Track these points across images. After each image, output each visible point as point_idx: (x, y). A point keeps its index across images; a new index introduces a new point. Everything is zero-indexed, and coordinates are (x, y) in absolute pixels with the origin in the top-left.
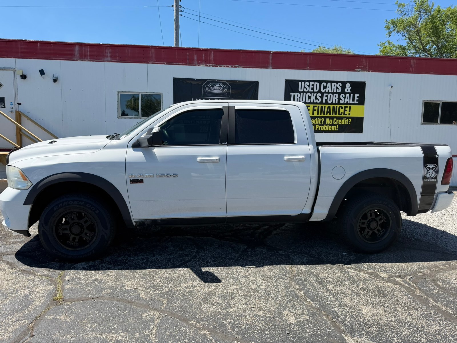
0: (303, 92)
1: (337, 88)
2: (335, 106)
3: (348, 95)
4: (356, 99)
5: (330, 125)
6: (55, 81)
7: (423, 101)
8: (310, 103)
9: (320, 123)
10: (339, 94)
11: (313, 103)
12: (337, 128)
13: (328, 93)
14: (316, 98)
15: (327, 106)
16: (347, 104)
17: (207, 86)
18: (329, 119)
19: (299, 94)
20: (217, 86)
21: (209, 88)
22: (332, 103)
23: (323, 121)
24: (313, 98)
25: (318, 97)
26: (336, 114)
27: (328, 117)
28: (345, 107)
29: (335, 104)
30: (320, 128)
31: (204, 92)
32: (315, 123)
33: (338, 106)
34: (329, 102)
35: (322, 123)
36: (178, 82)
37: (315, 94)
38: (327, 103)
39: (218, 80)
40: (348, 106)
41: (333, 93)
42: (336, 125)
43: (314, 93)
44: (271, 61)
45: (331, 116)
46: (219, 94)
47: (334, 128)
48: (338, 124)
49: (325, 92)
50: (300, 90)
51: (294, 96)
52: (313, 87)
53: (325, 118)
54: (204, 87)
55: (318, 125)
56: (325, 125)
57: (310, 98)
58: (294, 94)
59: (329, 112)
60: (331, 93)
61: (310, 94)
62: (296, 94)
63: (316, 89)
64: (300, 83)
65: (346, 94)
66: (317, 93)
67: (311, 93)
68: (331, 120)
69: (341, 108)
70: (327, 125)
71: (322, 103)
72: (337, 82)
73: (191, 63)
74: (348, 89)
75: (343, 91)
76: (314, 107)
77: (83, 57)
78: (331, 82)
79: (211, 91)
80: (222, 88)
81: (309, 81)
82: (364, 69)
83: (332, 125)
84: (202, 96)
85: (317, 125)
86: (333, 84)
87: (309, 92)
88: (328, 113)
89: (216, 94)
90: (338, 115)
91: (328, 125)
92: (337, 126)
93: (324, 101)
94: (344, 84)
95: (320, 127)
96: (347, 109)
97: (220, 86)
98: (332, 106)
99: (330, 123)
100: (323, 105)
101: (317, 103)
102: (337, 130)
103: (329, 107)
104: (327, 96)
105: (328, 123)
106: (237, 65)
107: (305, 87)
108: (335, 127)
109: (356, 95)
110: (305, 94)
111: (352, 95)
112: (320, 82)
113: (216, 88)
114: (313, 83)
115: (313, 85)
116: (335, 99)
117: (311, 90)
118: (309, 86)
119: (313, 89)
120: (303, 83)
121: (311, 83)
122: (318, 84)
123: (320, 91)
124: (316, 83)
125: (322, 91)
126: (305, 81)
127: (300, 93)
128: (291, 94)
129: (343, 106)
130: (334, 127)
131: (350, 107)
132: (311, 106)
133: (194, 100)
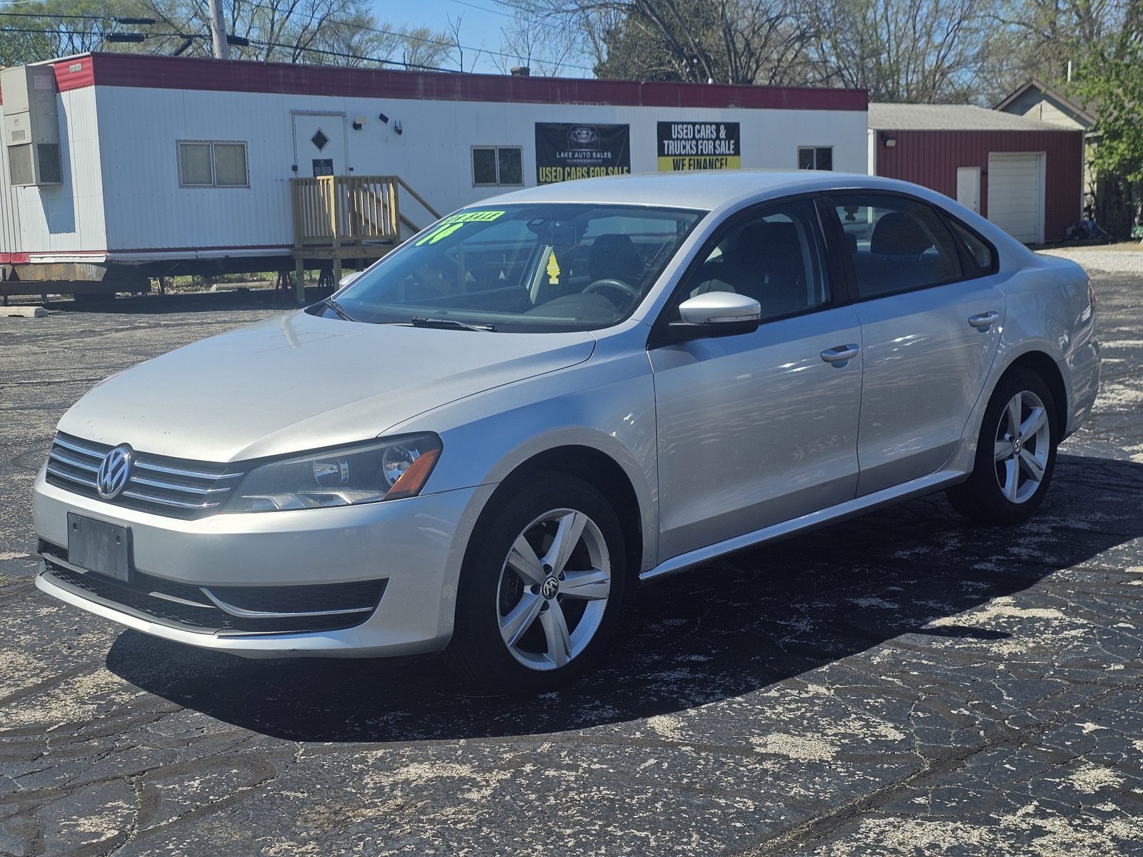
0: (677, 139)
1: (711, 132)
2: (711, 158)
3: (723, 142)
4: (732, 147)
6: (400, 132)
7: (798, 147)
8: (685, 155)
10: (714, 141)
11: (689, 155)
13: (703, 139)
15: (703, 158)
16: (723, 155)
17: (573, 133)
19: (672, 142)
20: (585, 132)
21: (576, 137)
22: (708, 155)
24: (688, 147)
25: (693, 146)
28: (722, 159)
29: (711, 155)
31: (570, 142)
33: (715, 158)
34: (705, 153)
36: (541, 129)
37: (690, 142)
38: (702, 154)
39: (585, 124)
40: (725, 157)
41: (708, 140)
43: (688, 139)
44: (640, 95)
46: (586, 144)
49: (700, 139)
50: (674, 137)
51: (668, 144)
52: (686, 131)
54: (570, 135)
57: (684, 147)
58: (668, 142)
59: (705, 167)
60: (706, 139)
61: (684, 142)
62: (670, 142)
63: (690, 135)
64: (673, 126)
65: (720, 140)
66: (692, 140)
67: (685, 140)
69: (717, 161)
71: (697, 154)
72: (711, 124)
73: (553, 100)
74: (723, 134)
75: (718, 137)
76: (690, 160)
77: (429, 94)
78: (705, 124)
79: (578, 140)
80: (589, 136)
81: (683, 123)
82: (737, 105)
84: (568, 149)
86: (707, 126)
87: (682, 139)
89: (583, 144)
93: (699, 152)
94: (718, 125)
96: (724, 162)
97: (588, 133)
98: (708, 158)
100: (699, 158)
101: (692, 155)
103: (705, 160)
104: (702, 144)
106: (605, 102)
107: (678, 132)
109: (732, 142)
110: (679, 142)
111: (727, 142)
112: (694, 124)
113: (583, 136)
115: (687, 129)
117: (685, 137)
118: (682, 130)
119: (687, 134)
120: (676, 126)
121: (685, 126)
122: (692, 127)
123: (694, 138)
124: (689, 126)
125: (697, 137)
126: (678, 123)
127: (674, 140)
128: (664, 141)
129: (719, 158)
131: (726, 160)
132: (687, 158)
133: (560, 154)
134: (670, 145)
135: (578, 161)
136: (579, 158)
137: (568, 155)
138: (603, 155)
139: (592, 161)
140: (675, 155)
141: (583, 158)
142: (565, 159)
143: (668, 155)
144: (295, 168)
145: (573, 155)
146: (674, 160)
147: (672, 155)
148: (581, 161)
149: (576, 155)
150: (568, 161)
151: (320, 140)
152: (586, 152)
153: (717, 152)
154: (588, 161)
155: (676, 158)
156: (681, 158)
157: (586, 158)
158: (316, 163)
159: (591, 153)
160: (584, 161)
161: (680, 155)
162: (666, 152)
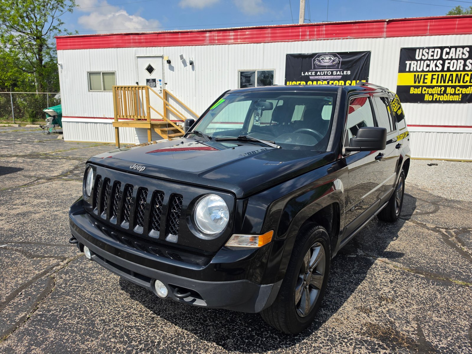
0: (421, 60)
1: (463, 53)
2: (459, 73)
5: (451, 94)
6: (191, 63)
8: (429, 71)
9: (439, 93)
10: (465, 60)
11: (432, 71)
12: (460, 97)
13: (452, 59)
14: (436, 66)
15: (448, 74)
17: (317, 60)
18: (450, 88)
19: (415, 62)
20: (327, 58)
21: (320, 61)
22: (456, 71)
23: (442, 91)
24: (432, 65)
25: (438, 64)
26: (459, 82)
27: (449, 86)
29: (460, 71)
30: (439, 98)
31: (314, 65)
32: (433, 93)
33: (463, 73)
34: (451, 69)
35: (442, 93)
37: (435, 62)
38: (449, 70)
39: (328, 53)
41: (457, 59)
42: (459, 94)
43: (434, 60)
44: (385, 30)
45: (454, 84)
46: (328, 66)
47: (456, 98)
48: (462, 93)
49: (448, 59)
50: (417, 58)
51: (410, 64)
52: (433, 54)
53: (446, 87)
54: (314, 60)
55: (437, 95)
56: (445, 95)
57: (428, 66)
58: (410, 62)
59: (450, 80)
60: (455, 59)
61: (428, 62)
62: (413, 62)
63: (437, 56)
64: (418, 50)
66: (437, 60)
67: (430, 60)
68: (453, 89)
69: (466, 75)
70: (447, 95)
71: (442, 70)
72: (463, 47)
73: (302, 39)
76: (433, 75)
77: (212, 42)
78: (456, 47)
79: (321, 64)
80: (332, 60)
81: (429, 48)
83: (455, 94)
84: (312, 69)
85: (435, 95)
86: (458, 49)
87: (427, 59)
88: (450, 82)
89: (325, 66)
90: (461, 84)
91: (449, 95)
92: (461, 95)
93: (446, 69)
95: (439, 96)
97: (330, 59)
98: (454, 74)
99: (452, 93)
100: (444, 73)
101: (436, 71)
102: (460, 100)
104: (449, 63)
105: (449, 93)
106: (349, 37)
107: (423, 55)
108: (458, 96)
110: (422, 62)
112: (442, 48)
113: (326, 61)
114: (433, 50)
115: (433, 52)
116: (460, 66)
117: (430, 58)
118: (428, 53)
119: (432, 56)
120: (421, 50)
121: (431, 50)
122: (439, 50)
123: (441, 58)
124: (436, 50)
125: (444, 57)
126: (423, 49)
127: (417, 61)
128: (406, 62)
130: (456, 96)
132: (430, 74)
133: (304, 73)
134: (413, 65)
135: (320, 77)
136: (321, 75)
137: (311, 73)
138: (343, 73)
139: (332, 77)
140: (417, 71)
141: (324, 75)
142: (308, 76)
143: (410, 71)
144: (137, 83)
145: (316, 72)
146: (415, 75)
147: (413, 72)
148: (323, 77)
149: (319, 73)
150: (311, 77)
151: (150, 69)
152: (328, 71)
153: (467, 68)
154: (328, 77)
155: (417, 74)
156: (423, 74)
157: (327, 75)
158: (148, 81)
159: (332, 72)
160: (325, 77)
161: (423, 71)
162: (407, 70)
